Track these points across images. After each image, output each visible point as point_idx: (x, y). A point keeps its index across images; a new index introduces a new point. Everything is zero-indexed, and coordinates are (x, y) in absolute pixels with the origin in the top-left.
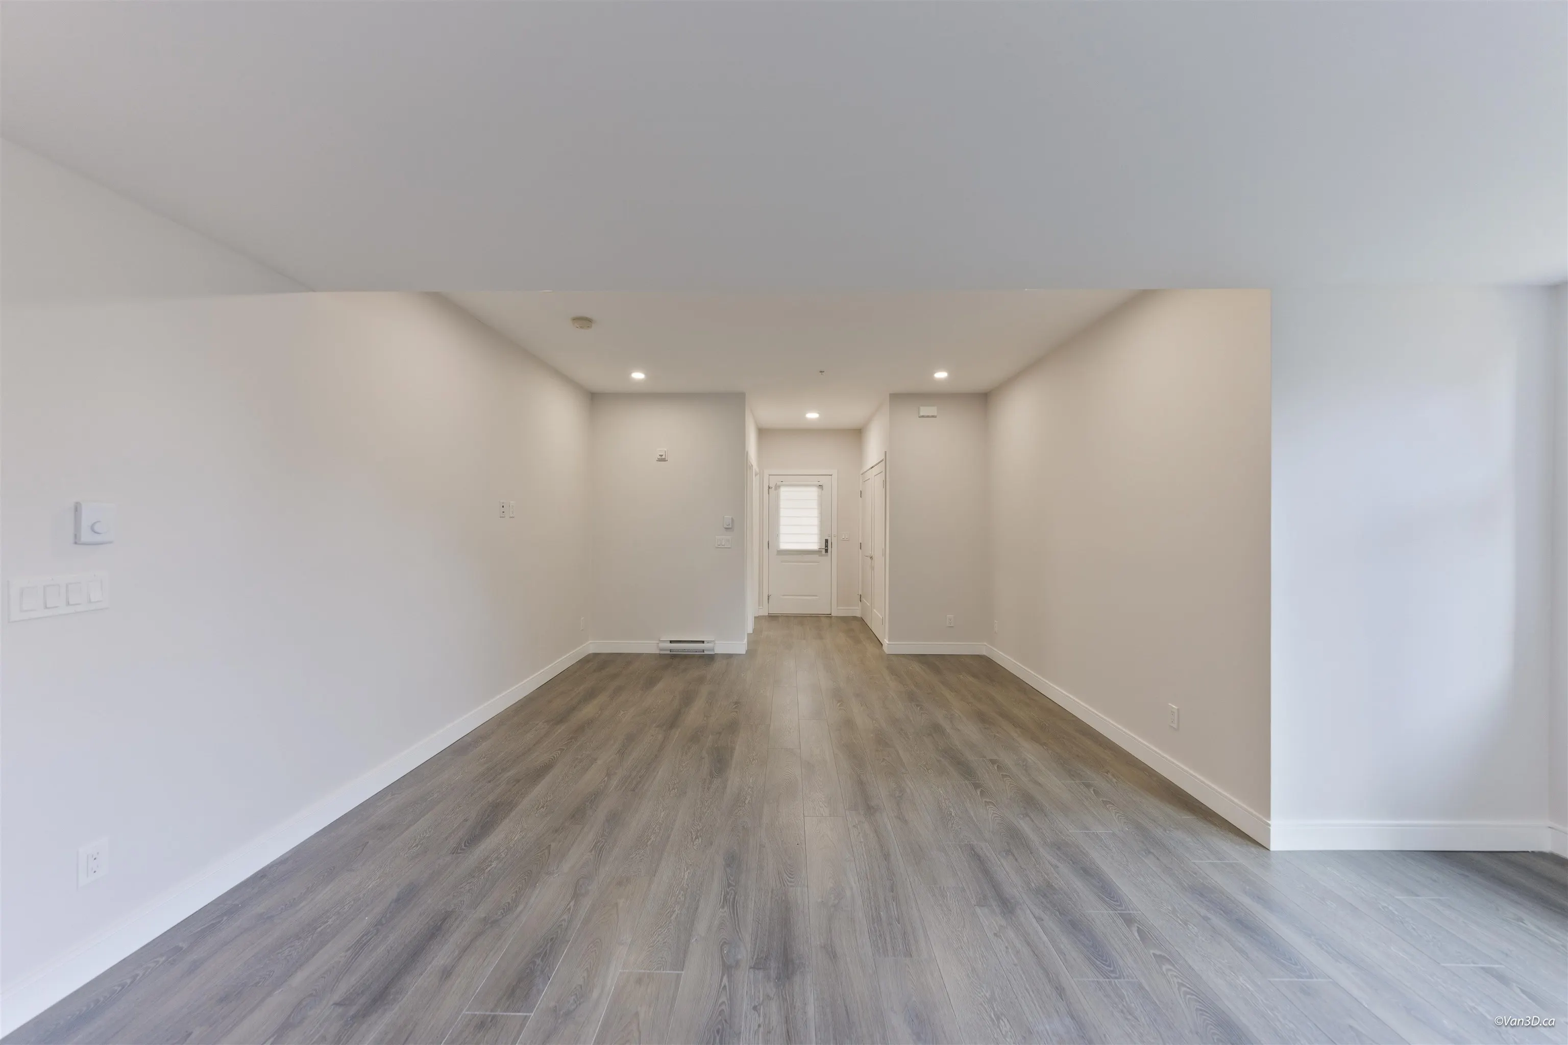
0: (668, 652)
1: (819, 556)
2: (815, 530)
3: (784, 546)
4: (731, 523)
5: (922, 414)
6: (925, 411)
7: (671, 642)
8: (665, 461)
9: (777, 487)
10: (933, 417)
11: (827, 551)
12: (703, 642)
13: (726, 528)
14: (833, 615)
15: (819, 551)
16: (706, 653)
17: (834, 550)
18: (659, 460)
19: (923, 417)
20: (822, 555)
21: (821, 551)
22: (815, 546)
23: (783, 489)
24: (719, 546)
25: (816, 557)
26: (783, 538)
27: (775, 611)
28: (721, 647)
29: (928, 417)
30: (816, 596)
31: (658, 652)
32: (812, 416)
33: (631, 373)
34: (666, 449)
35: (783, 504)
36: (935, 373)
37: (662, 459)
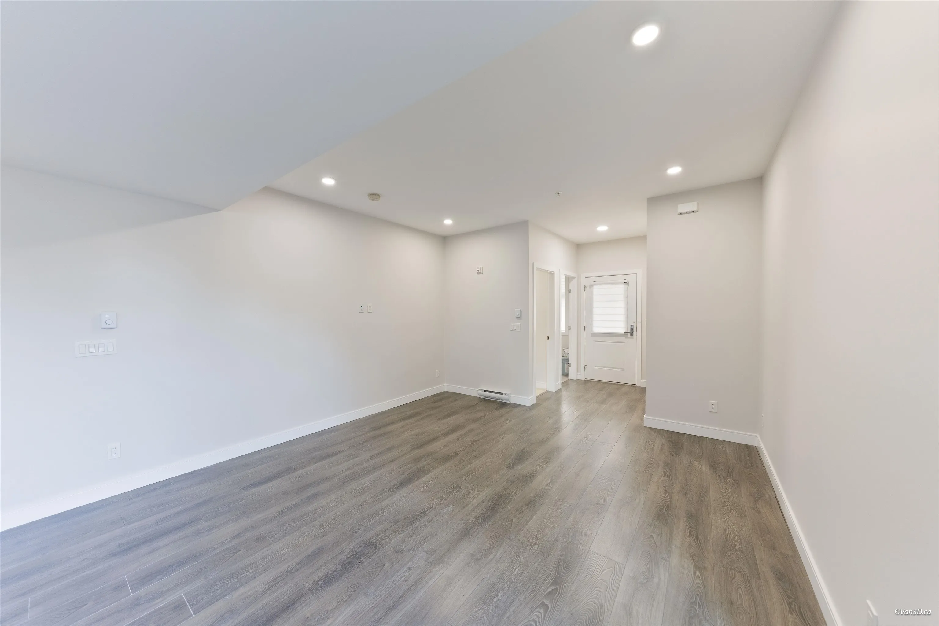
0: (483, 397)
1: (626, 338)
2: (622, 318)
3: (596, 330)
4: (519, 314)
5: (680, 211)
6: (682, 208)
7: (485, 391)
8: (481, 274)
9: (591, 286)
10: (693, 212)
11: (632, 334)
12: (502, 394)
13: (517, 318)
14: (637, 385)
15: (625, 334)
16: (504, 401)
17: (640, 333)
18: (478, 274)
19: (682, 213)
20: (629, 338)
21: (627, 334)
22: (622, 331)
23: (595, 287)
24: (513, 330)
25: (623, 339)
26: (595, 324)
27: (589, 377)
28: (514, 399)
29: (687, 212)
30: (623, 369)
31: (477, 396)
32: (602, 229)
33: (444, 220)
34: (481, 267)
35: (595, 298)
36: (666, 169)
37: (480, 273)
